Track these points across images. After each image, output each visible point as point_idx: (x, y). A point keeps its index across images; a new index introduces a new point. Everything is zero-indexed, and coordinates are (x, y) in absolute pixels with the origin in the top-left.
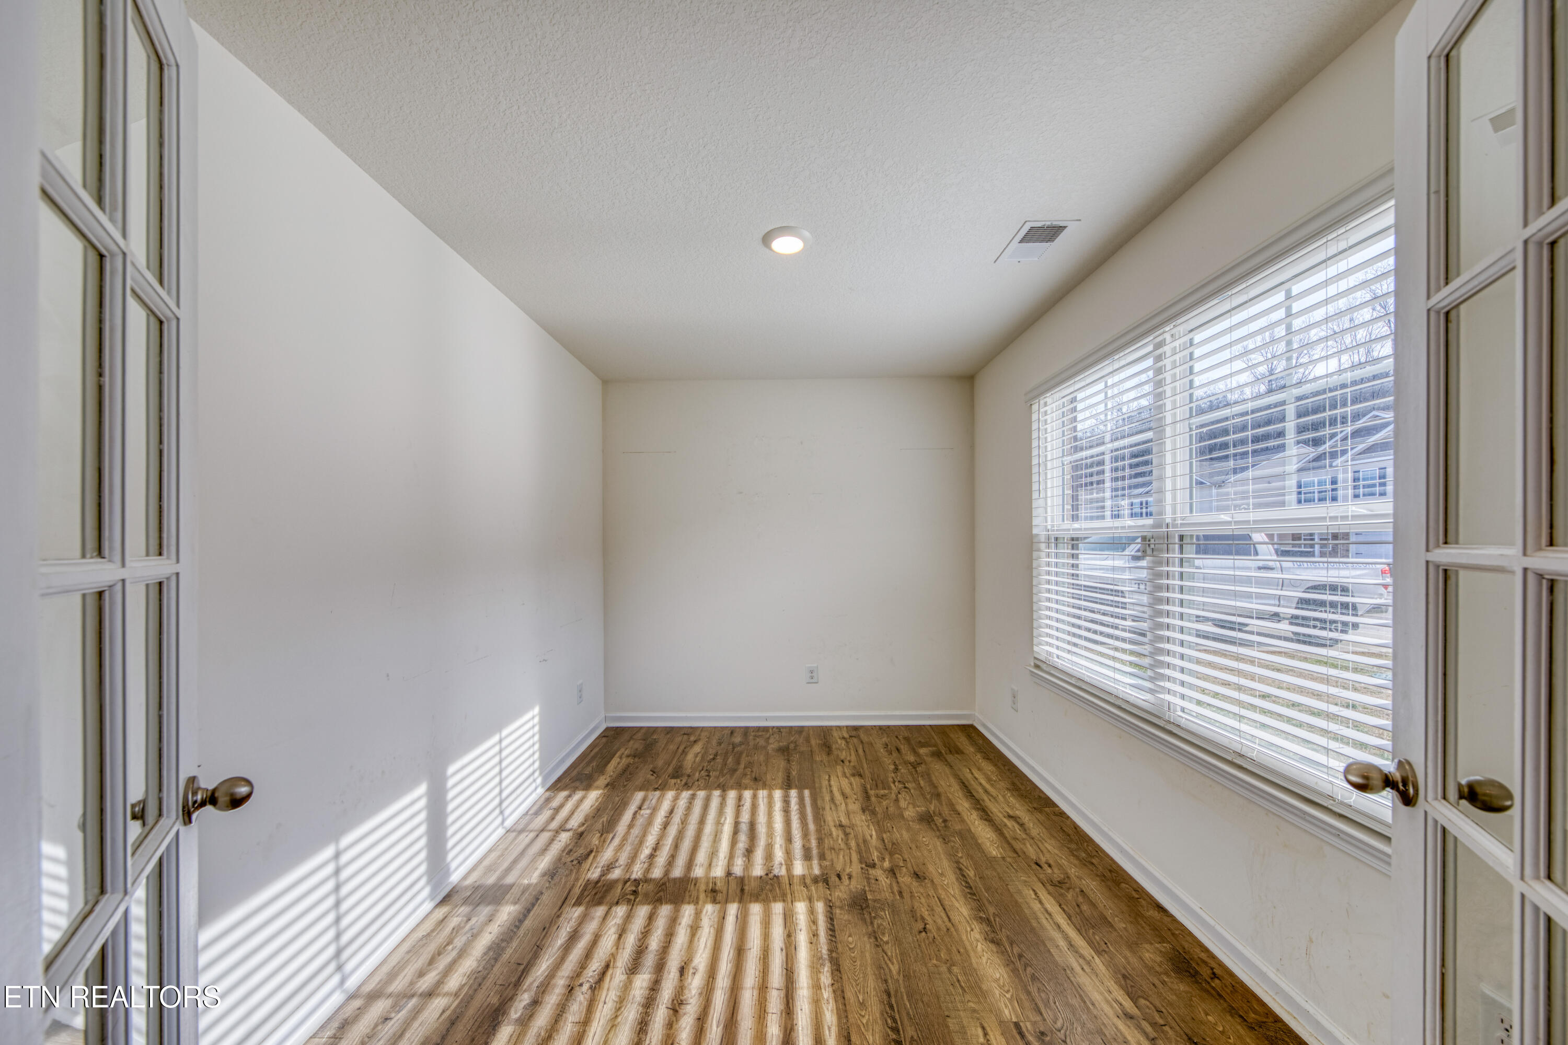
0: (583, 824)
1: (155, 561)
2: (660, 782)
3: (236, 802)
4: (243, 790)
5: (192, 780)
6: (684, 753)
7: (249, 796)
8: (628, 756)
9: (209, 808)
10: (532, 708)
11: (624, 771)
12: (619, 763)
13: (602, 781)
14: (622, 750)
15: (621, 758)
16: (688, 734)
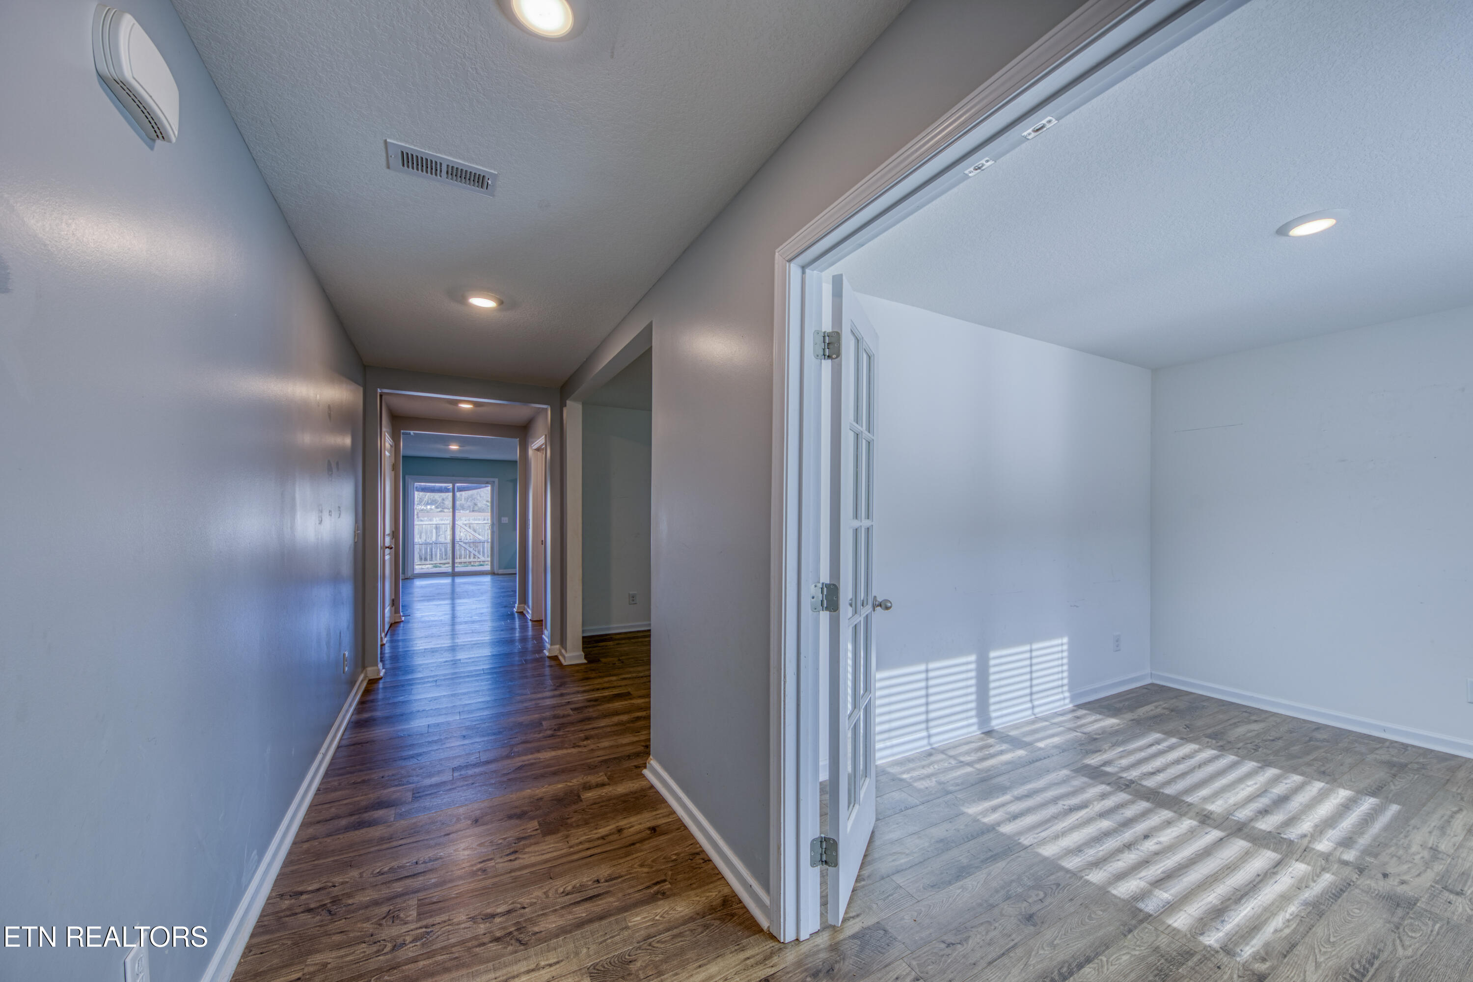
0: (1100, 735)
1: (867, 521)
2: (1191, 736)
3: (887, 608)
4: (889, 605)
5: (875, 597)
6: (1235, 725)
7: (890, 607)
8: (1164, 708)
9: (879, 608)
10: (1062, 636)
11: (1155, 717)
12: (1152, 710)
13: (1129, 716)
14: (1161, 703)
15: (1156, 707)
16: (1250, 713)
